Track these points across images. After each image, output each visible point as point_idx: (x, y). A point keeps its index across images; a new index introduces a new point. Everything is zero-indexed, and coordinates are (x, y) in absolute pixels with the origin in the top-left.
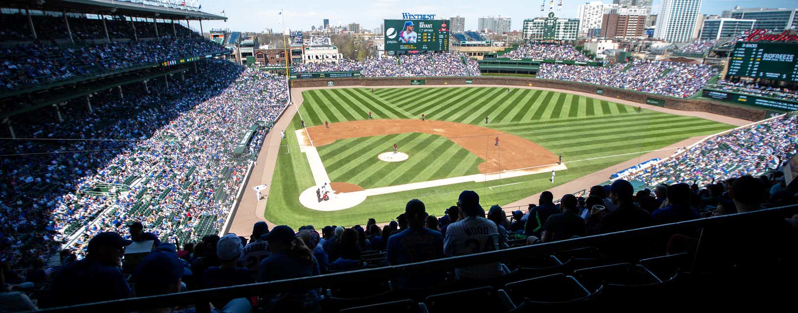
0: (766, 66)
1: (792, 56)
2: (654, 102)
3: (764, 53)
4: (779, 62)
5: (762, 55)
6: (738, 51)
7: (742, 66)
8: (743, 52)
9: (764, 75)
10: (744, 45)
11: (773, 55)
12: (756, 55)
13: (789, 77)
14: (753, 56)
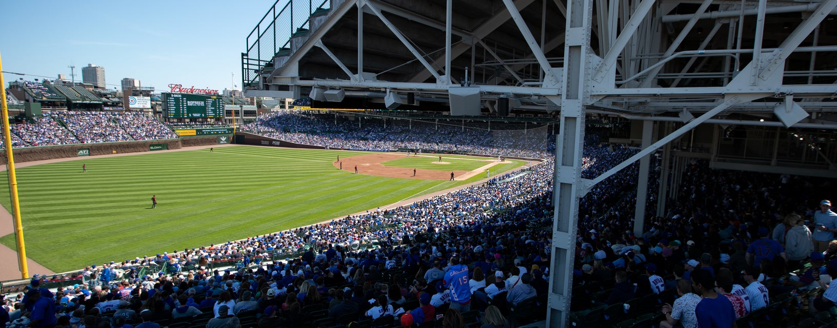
0: (191, 110)
1: (203, 102)
2: (158, 147)
3: (187, 100)
4: (197, 106)
5: (187, 102)
6: (170, 99)
7: (176, 110)
8: (173, 101)
9: (192, 115)
10: (172, 95)
11: (193, 102)
12: (183, 102)
13: (205, 114)
14: (181, 103)
